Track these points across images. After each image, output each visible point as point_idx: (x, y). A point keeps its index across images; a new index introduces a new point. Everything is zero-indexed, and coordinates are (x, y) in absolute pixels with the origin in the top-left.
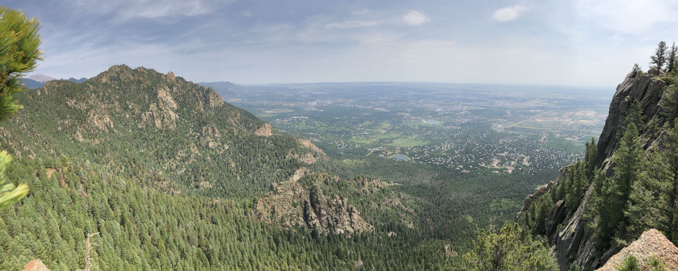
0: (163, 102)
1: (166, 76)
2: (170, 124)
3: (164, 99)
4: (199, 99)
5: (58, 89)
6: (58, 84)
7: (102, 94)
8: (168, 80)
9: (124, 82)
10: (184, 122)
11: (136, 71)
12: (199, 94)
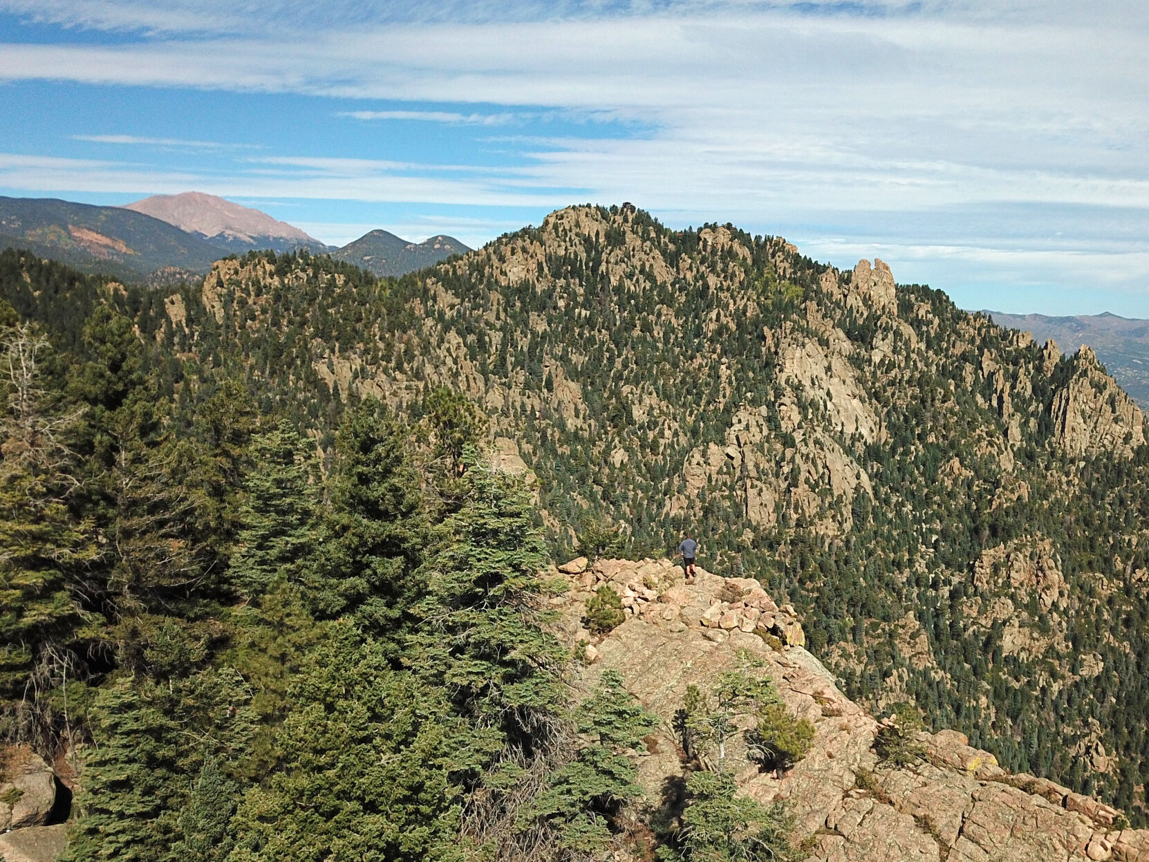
0: (802, 407)
1: (845, 279)
2: (821, 516)
3: (810, 393)
4: (1008, 408)
5: (277, 298)
6: (281, 272)
7: (496, 338)
8: (851, 301)
9: (619, 290)
10: (899, 514)
11: (688, 241)
12: (1015, 377)
